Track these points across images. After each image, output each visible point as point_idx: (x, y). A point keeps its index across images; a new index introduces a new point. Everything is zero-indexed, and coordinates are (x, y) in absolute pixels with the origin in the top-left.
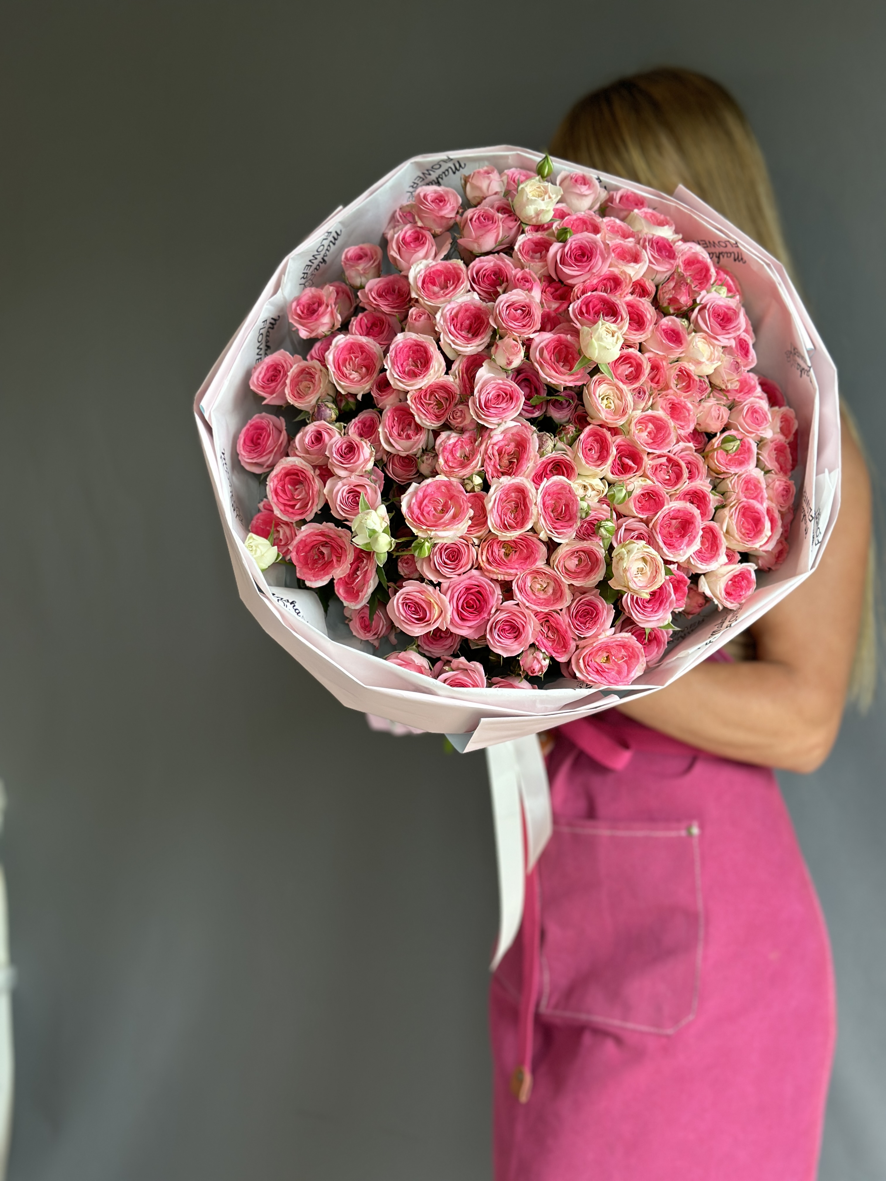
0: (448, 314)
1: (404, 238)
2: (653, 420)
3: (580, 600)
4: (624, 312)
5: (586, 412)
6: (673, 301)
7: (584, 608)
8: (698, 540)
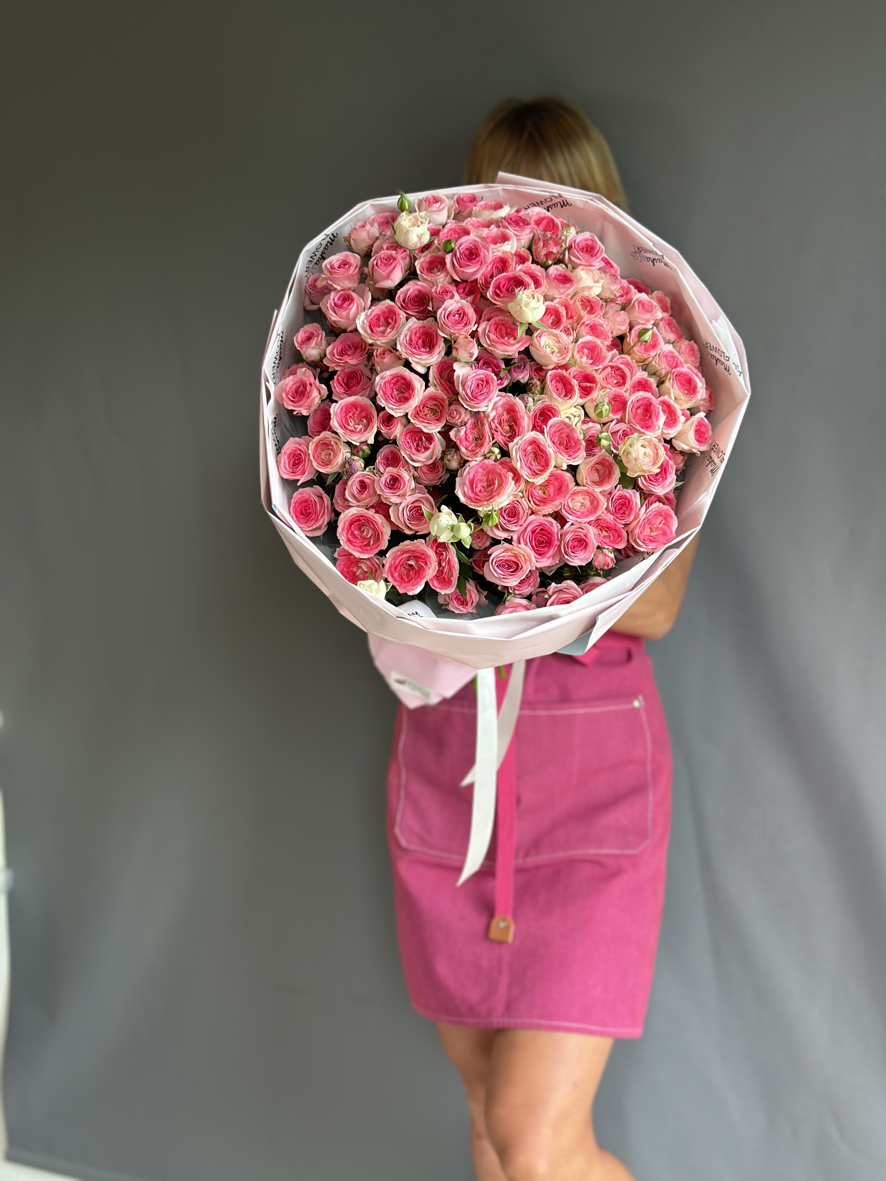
0: (405, 342)
1: (335, 304)
2: (585, 345)
3: (612, 499)
4: (527, 279)
5: (538, 364)
6: (548, 255)
7: (618, 502)
8: (661, 413)
